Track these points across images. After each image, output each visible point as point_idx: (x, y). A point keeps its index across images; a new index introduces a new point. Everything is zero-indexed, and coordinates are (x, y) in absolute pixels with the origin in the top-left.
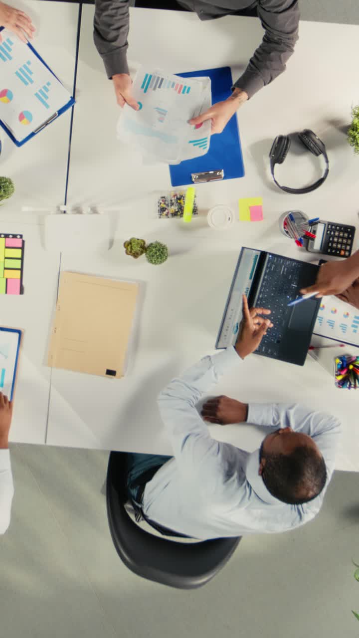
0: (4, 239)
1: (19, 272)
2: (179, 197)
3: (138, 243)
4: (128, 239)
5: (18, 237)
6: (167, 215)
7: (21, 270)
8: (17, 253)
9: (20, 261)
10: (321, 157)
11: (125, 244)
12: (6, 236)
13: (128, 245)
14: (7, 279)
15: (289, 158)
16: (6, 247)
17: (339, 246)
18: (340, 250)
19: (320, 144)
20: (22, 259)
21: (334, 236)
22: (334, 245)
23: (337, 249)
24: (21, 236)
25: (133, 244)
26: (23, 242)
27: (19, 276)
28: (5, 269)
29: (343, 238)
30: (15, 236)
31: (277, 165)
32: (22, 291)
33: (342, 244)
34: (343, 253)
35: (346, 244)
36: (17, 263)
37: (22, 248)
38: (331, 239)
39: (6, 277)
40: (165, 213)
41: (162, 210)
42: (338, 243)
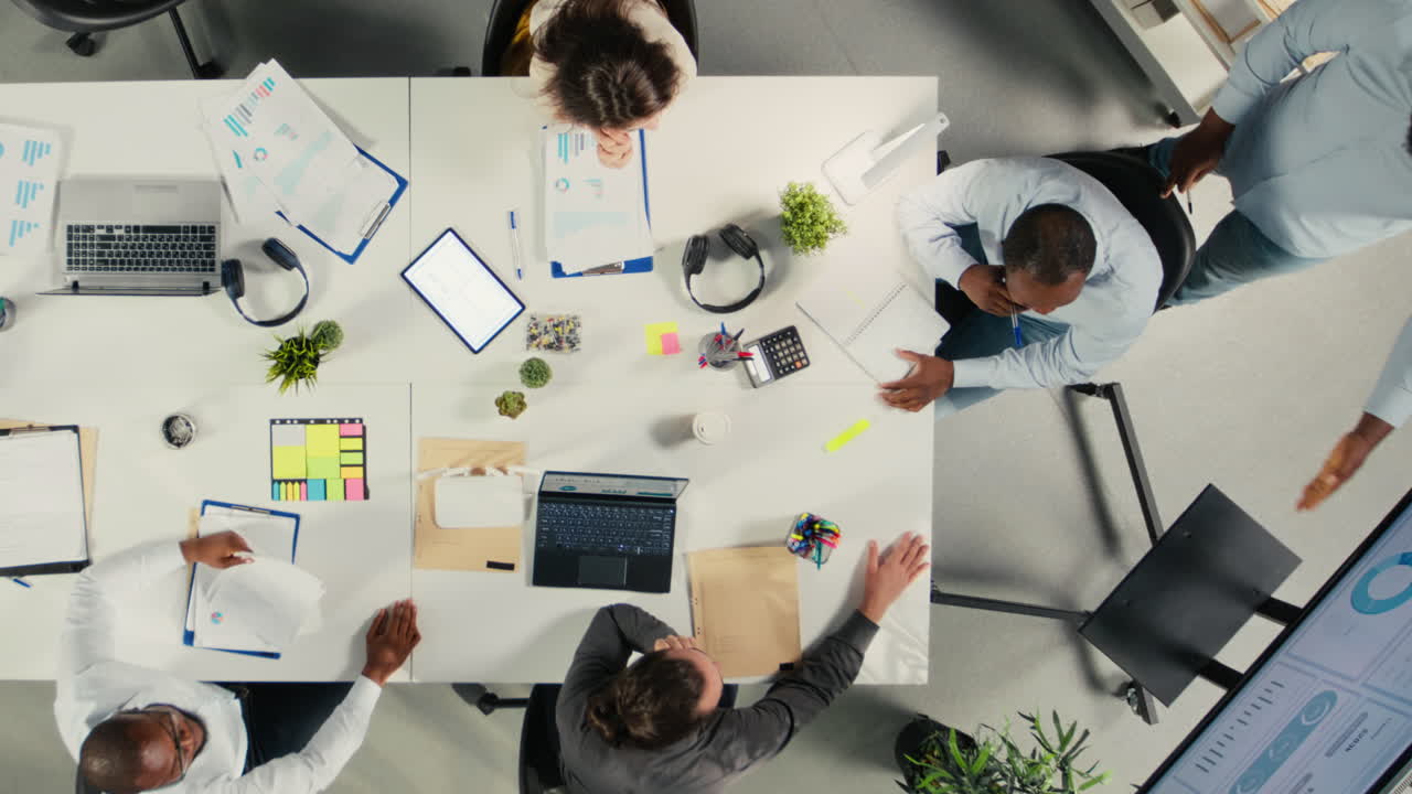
0: (337, 426)
1: (361, 469)
2: (556, 322)
3: (514, 399)
4: (501, 395)
5: (357, 421)
6: (537, 346)
7: (364, 465)
8: (357, 444)
9: (361, 455)
10: (753, 259)
11: (496, 402)
12: (341, 421)
13: (501, 403)
14: (345, 480)
15: (709, 264)
16: (341, 437)
17: (790, 359)
18: (794, 363)
19: (749, 243)
20: (364, 451)
21: (776, 352)
22: (784, 362)
23: (789, 365)
24: (361, 421)
25: (508, 400)
26: (364, 428)
27: (361, 475)
28: (342, 466)
29: (788, 347)
30: (352, 421)
31: (693, 276)
32: (366, 496)
33: (791, 354)
34: (798, 364)
35: (797, 352)
36: (358, 458)
37: (363, 437)
38: (775, 357)
39: (344, 477)
40: (535, 343)
41: (533, 337)
42: (785, 357)
